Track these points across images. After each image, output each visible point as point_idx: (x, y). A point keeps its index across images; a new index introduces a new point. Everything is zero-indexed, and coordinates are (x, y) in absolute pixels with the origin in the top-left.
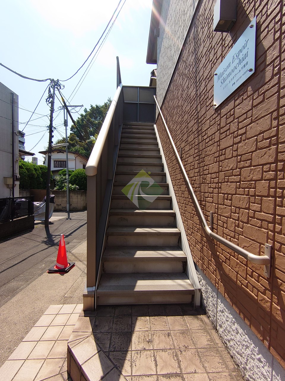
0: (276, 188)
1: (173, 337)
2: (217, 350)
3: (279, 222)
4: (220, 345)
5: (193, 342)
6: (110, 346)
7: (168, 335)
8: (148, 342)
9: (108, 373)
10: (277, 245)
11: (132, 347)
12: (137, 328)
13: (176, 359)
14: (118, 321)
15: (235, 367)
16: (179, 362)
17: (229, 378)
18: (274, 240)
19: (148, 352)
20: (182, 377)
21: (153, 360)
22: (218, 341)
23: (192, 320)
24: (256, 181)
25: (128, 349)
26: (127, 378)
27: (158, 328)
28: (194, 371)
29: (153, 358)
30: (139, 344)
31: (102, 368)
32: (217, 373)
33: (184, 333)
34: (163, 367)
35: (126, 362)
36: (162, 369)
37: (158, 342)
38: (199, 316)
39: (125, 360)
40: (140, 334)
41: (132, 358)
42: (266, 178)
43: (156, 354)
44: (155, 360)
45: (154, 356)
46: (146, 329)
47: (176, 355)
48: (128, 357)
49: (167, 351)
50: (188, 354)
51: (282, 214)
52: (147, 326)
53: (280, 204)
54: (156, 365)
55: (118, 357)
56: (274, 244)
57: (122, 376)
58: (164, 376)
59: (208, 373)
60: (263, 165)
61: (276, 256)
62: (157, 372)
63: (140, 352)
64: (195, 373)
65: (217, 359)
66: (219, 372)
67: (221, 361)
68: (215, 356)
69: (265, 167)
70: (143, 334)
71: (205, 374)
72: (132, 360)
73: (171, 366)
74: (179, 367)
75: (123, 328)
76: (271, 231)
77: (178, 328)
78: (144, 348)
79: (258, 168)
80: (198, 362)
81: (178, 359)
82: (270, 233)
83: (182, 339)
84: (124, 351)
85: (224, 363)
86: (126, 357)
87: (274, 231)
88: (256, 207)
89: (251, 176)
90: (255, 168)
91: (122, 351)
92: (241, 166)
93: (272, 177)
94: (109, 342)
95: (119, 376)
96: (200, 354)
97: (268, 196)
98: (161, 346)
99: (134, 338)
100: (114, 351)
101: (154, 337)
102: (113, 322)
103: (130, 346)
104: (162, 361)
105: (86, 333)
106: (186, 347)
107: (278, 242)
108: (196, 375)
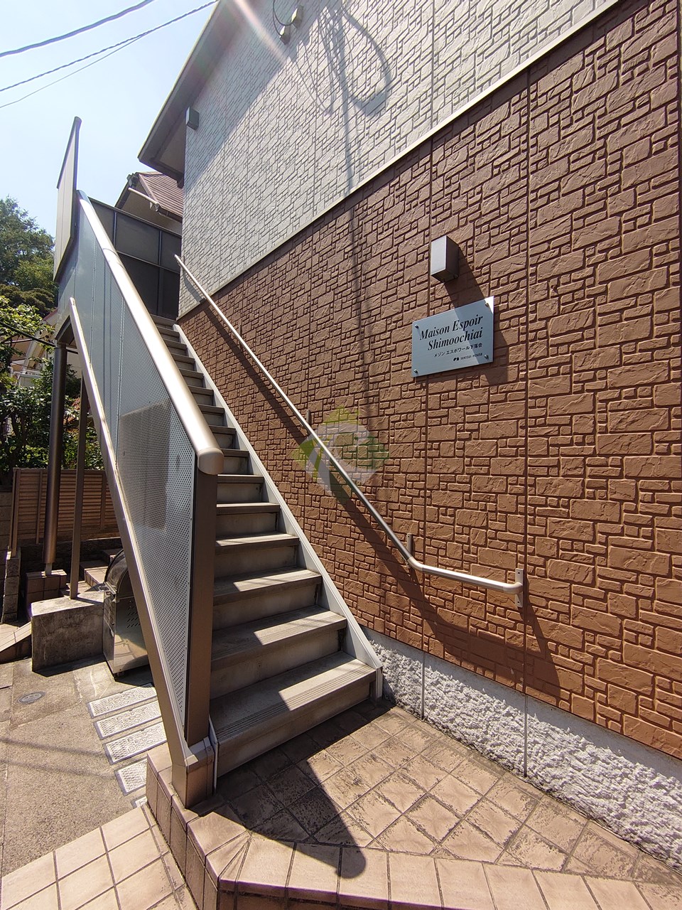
0: (525, 504)
1: (381, 757)
2: (440, 742)
3: (532, 542)
4: (438, 735)
5: (409, 748)
6: (303, 828)
7: (374, 759)
8: (356, 784)
9: (340, 862)
10: (530, 568)
11: (339, 806)
12: (321, 776)
13: (407, 781)
14: (278, 786)
15: (468, 750)
16: (414, 782)
17: (470, 764)
18: (525, 563)
19: (369, 797)
20: (431, 796)
21: (383, 802)
22: (433, 731)
23: (386, 722)
24: (497, 493)
25: (336, 812)
26: (371, 846)
27: (352, 756)
28: (437, 781)
29: (380, 800)
30: (346, 794)
31: (325, 863)
32: (457, 767)
33: (390, 743)
34: (401, 800)
35: (351, 829)
36: (403, 804)
37: (368, 776)
38: (389, 712)
39: (346, 828)
40: (334, 781)
41: (353, 819)
42: (513, 492)
43: (380, 793)
44: (386, 800)
45: (379, 796)
46: (336, 769)
47: (405, 777)
48: (347, 821)
49: (389, 780)
50: (416, 766)
51: (535, 533)
52: (334, 764)
53: (533, 523)
54: (393, 805)
55: (333, 833)
56: (525, 567)
57: (362, 850)
58: (412, 809)
59: (450, 773)
60: (508, 476)
61: (529, 580)
62: (401, 812)
63: (358, 804)
64: (439, 782)
65: (448, 753)
66: (459, 765)
67: (452, 752)
68: (443, 751)
69: (509, 478)
70: (338, 778)
71: (450, 776)
72: (356, 821)
73: (411, 793)
74: (419, 787)
75: (298, 789)
76: (521, 553)
77: (376, 742)
78: (359, 796)
79: (500, 478)
80: (432, 768)
81: (410, 780)
82: (519, 555)
83: (394, 753)
84: (333, 819)
85: (456, 752)
86: (343, 824)
87: (525, 553)
88: (499, 525)
89: (490, 487)
90: (496, 478)
91: (330, 821)
92: (473, 471)
93: (520, 492)
94: (296, 823)
95: (359, 852)
96: (428, 757)
97: (516, 513)
98: (378, 778)
99: (331, 792)
100: (318, 830)
101: (358, 773)
102: (272, 792)
103: (336, 806)
104: (394, 795)
105: (238, 839)
106: (407, 760)
107: (530, 564)
108: (441, 783)
